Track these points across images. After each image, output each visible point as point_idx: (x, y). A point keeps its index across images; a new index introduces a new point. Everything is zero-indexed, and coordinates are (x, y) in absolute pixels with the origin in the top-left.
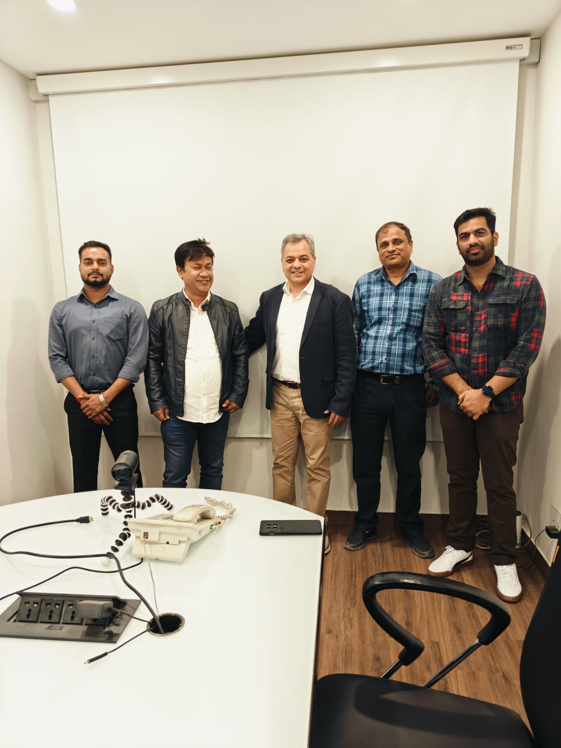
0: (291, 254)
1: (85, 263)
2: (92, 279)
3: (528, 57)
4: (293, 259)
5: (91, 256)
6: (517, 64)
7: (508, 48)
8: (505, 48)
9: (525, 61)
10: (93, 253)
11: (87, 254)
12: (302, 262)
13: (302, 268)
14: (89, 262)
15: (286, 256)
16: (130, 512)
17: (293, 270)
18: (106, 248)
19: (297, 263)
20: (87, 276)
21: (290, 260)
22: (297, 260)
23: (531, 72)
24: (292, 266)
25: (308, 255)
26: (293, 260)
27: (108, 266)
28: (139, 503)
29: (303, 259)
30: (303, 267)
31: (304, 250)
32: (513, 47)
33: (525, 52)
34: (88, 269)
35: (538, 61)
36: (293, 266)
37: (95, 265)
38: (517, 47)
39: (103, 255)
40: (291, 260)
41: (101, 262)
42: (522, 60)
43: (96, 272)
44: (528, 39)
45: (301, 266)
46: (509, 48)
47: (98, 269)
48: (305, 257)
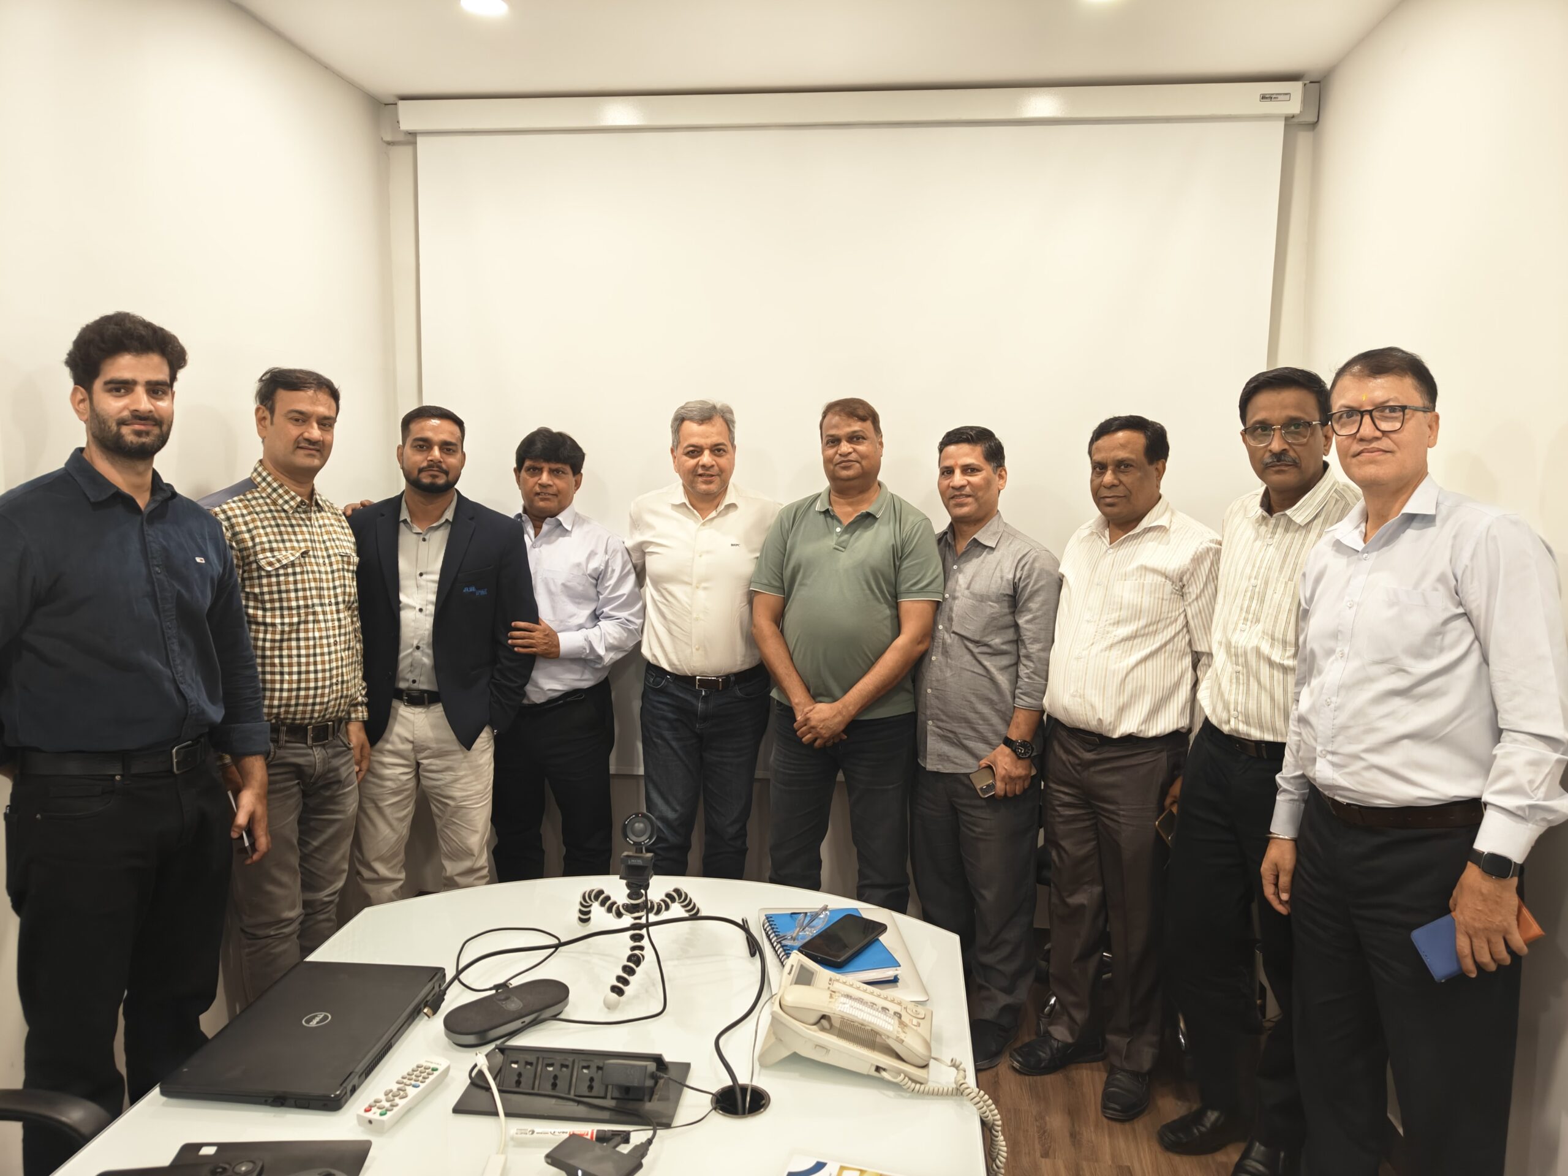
0: (695, 440)
1: (416, 447)
2: (426, 479)
3: (1298, 115)
4: (698, 450)
5: (429, 434)
6: (1281, 125)
7: (1264, 97)
8: (1258, 98)
9: (1295, 120)
10: (434, 429)
11: (422, 429)
12: (716, 455)
13: (716, 468)
14: (424, 445)
15: (685, 445)
16: (640, 918)
17: (700, 471)
18: (459, 423)
19: (706, 458)
20: (416, 472)
21: (692, 452)
22: (707, 453)
23: (1303, 139)
24: (697, 464)
25: (726, 443)
26: (698, 452)
27: (459, 455)
28: (652, 903)
29: (717, 450)
30: (718, 465)
31: (719, 434)
32: (1273, 96)
33: (1294, 107)
34: (418, 459)
35: (1316, 120)
36: (700, 463)
37: (436, 452)
38: (1280, 97)
39: (452, 433)
40: (695, 451)
41: (447, 447)
42: (1289, 119)
43: (434, 465)
44: (1298, 85)
45: (714, 463)
46: (1267, 98)
47: (440, 462)
48: (721, 447)
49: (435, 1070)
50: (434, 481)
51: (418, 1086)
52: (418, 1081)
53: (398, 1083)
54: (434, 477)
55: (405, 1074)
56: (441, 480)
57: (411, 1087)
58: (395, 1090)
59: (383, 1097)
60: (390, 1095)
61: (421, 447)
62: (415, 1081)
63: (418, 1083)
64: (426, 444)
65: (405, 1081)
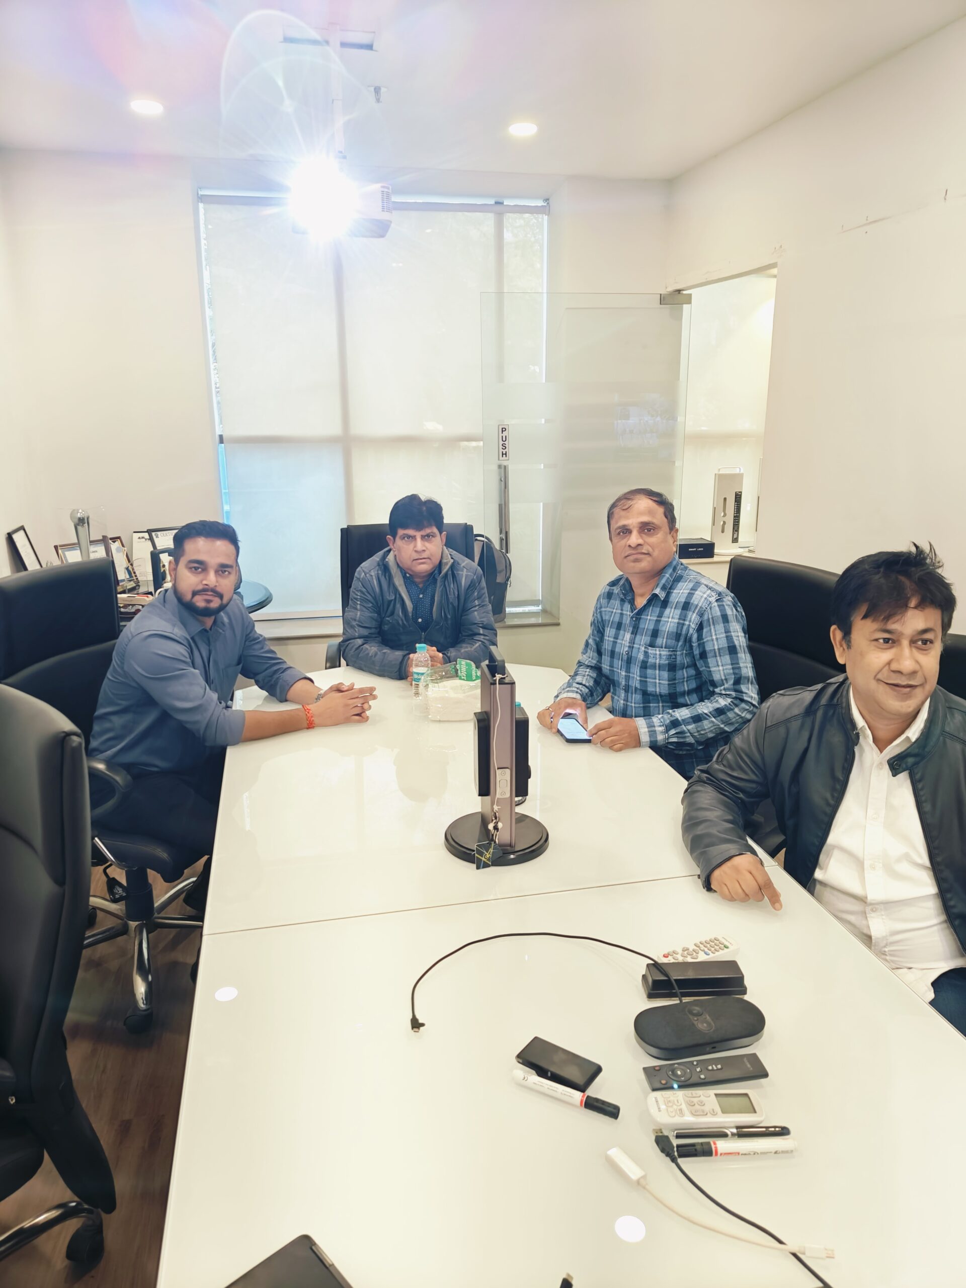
49: (726, 947)
50: (208, 605)
51: (708, 955)
52: (710, 950)
53: (695, 945)
54: (208, 601)
55: (703, 940)
56: (215, 603)
57: (703, 952)
58: (691, 950)
59: (680, 951)
60: (686, 952)
61: (196, 569)
62: (708, 949)
63: (710, 952)
64: (202, 566)
65: (701, 946)
